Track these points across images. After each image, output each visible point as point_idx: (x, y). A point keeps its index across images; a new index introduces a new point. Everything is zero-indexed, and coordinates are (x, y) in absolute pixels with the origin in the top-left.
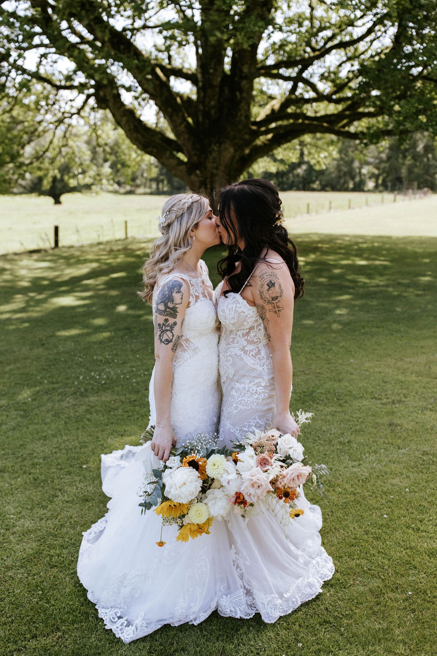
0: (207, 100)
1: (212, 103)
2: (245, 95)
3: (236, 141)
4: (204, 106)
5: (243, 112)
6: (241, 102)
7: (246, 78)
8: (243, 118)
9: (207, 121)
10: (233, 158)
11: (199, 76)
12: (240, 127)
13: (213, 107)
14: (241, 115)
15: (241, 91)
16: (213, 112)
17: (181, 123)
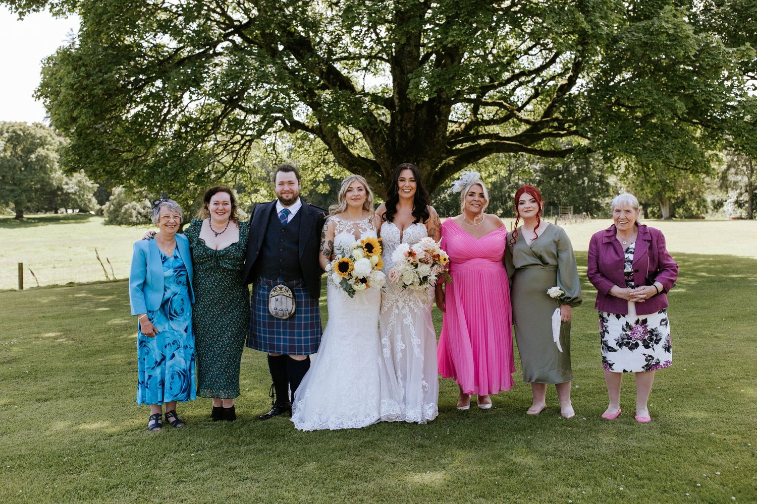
0: (404, 122)
1: (409, 125)
2: (443, 118)
3: (434, 159)
4: (401, 128)
5: (441, 133)
6: (439, 124)
7: (444, 103)
8: (440, 139)
9: (404, 142)
10: (430, 175)
11: (396, 101)
12: (438, 146)
13: (409, 129)
14: (439, 136)
15: (440, 114)
16: (409, 133)
17: (381, 144)
